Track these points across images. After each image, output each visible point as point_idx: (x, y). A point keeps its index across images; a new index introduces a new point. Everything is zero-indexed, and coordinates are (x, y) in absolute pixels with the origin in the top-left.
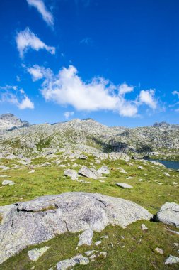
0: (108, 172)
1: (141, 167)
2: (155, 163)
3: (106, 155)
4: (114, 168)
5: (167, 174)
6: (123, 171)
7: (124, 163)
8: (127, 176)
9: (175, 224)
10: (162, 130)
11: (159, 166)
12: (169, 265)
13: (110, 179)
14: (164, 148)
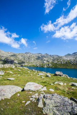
0: (3, 74)
1: (19, 70)
2: (25, 68)
3: (3, 65)
4: (7, 72)
5: (29, 72)
6: (11, 72)
7: (12, 69)
8: (13, 74)
9: (30, 90)
10: (28, 55)
11: (26, 69)
12: (26, 105)
13: (4, 77)
14: (29, 62)
